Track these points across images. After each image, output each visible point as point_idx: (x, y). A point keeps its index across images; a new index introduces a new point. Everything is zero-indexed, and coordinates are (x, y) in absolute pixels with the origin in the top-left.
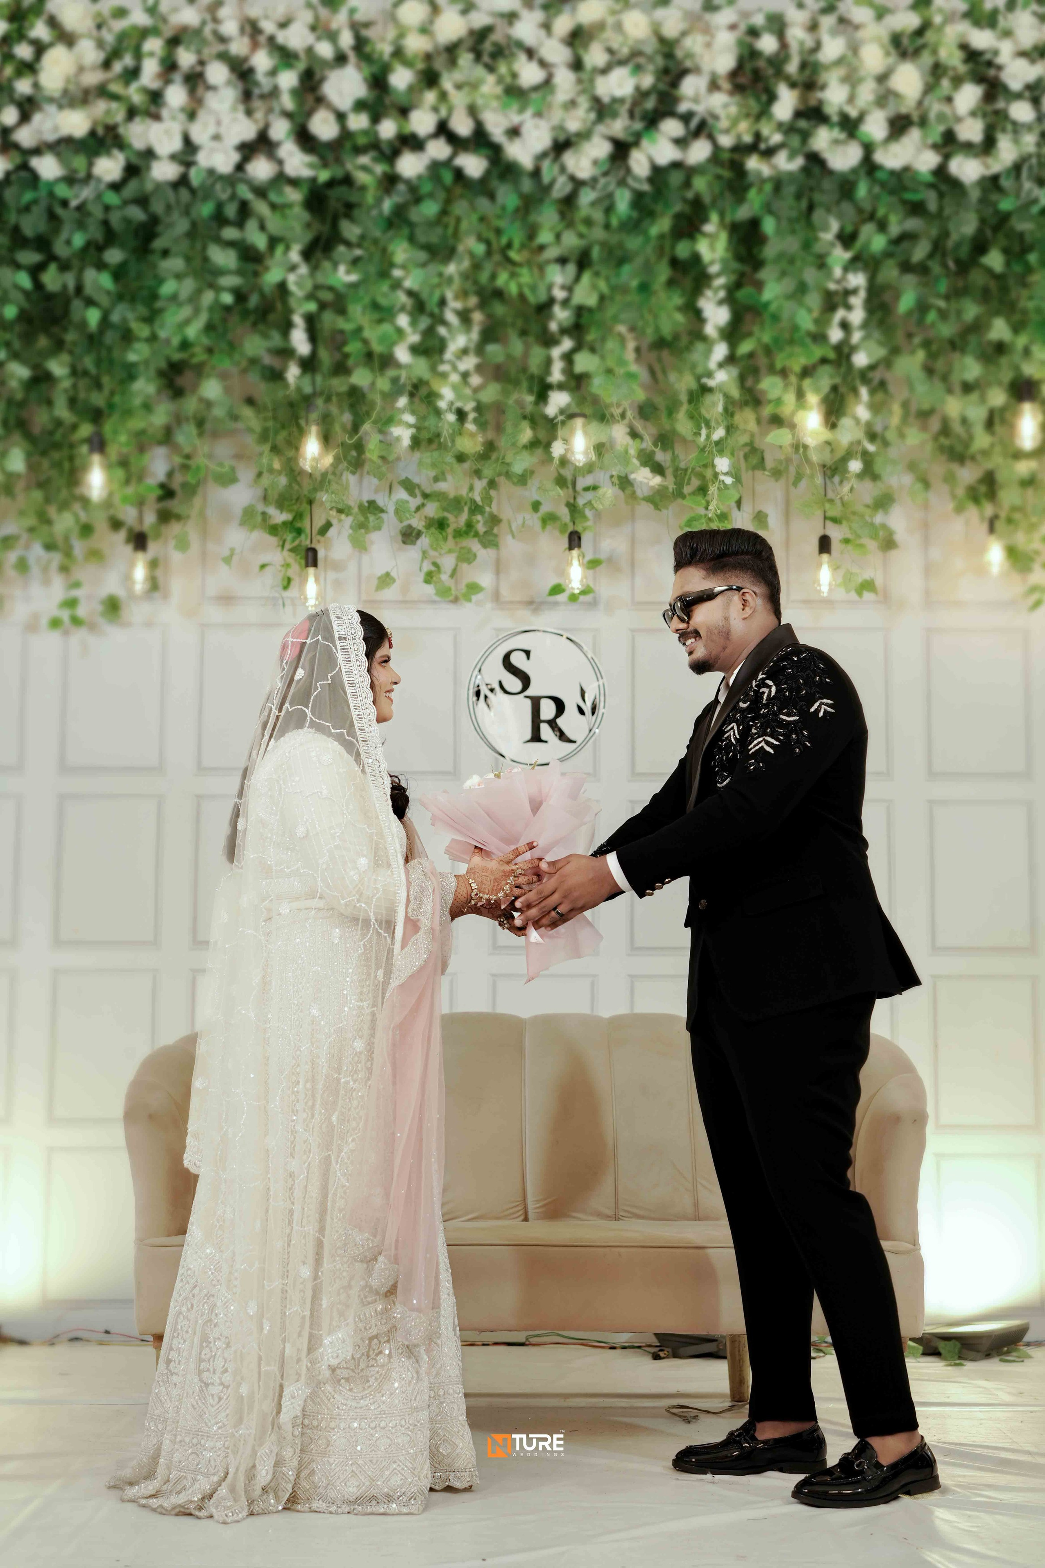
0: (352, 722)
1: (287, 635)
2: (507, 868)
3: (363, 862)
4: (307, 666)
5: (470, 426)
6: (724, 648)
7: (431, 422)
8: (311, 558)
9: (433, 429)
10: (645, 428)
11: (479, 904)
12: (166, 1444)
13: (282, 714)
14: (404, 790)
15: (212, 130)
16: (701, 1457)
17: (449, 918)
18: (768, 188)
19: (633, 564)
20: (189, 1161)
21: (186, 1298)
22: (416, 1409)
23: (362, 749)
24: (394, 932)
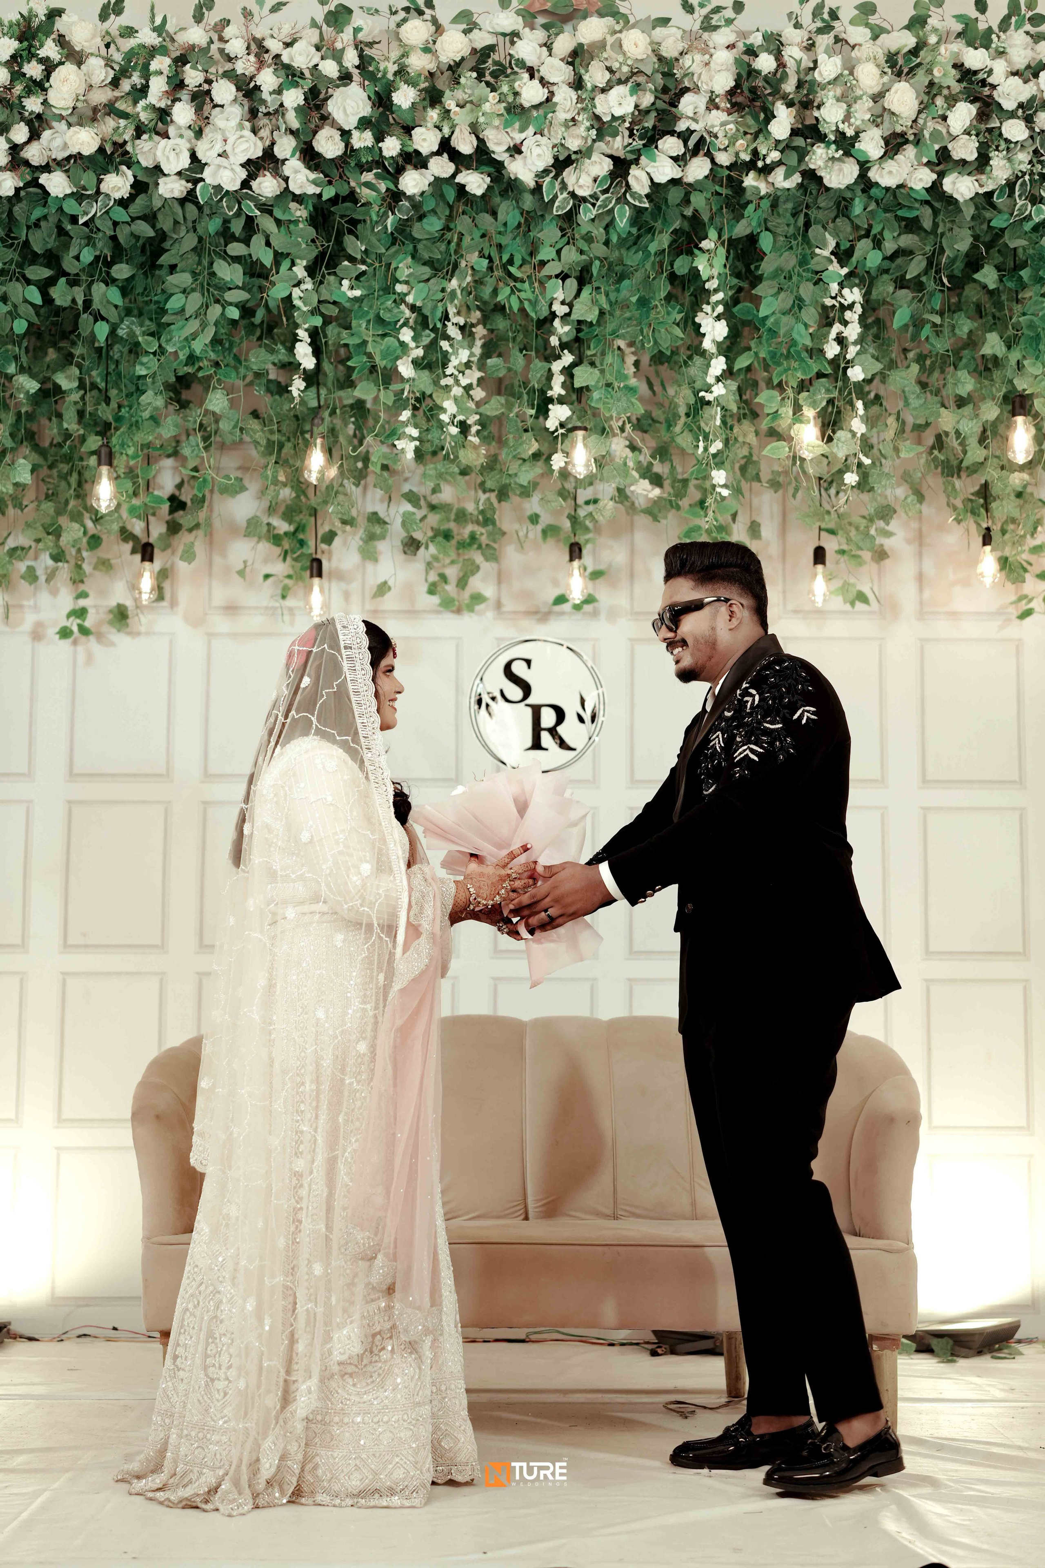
0: (356, 729)
1: (293, 643)
2: (503, 872)
3: (366, 868)
4: (313, 673)
5: (474, 439)
6: (710, 658)
7: (434, 435)
8: (316, 568)
9: (436, 442)
10: (643, 440)
11: (477, 909)
12: (173, 1438)
13: (288, 720)
14: (407, 796)
15: (218, 149)
16: (697, 1453)
17: (449, 923)
18: (766, 204)
19: (632, 575)
20: (194, 1160)
21: (192, 1295)
22: (418, 1404)
23: (367, 756)
24: (395, 937)
